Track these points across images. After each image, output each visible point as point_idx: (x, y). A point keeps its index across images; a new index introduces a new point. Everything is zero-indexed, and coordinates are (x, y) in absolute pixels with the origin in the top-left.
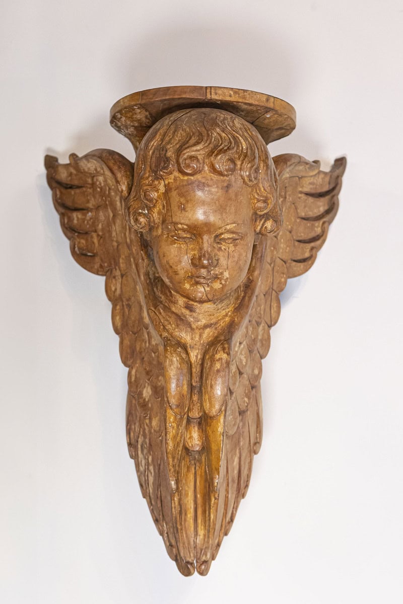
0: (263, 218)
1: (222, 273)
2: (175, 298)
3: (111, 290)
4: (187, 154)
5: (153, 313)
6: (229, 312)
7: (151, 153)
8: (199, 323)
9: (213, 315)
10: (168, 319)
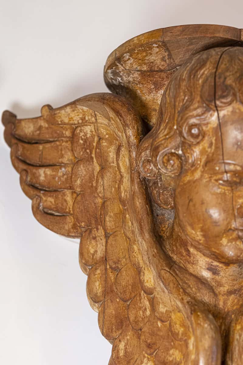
2: (194, 258)
3: (88, 252)
8: (221, 288)
10: (186, 281)
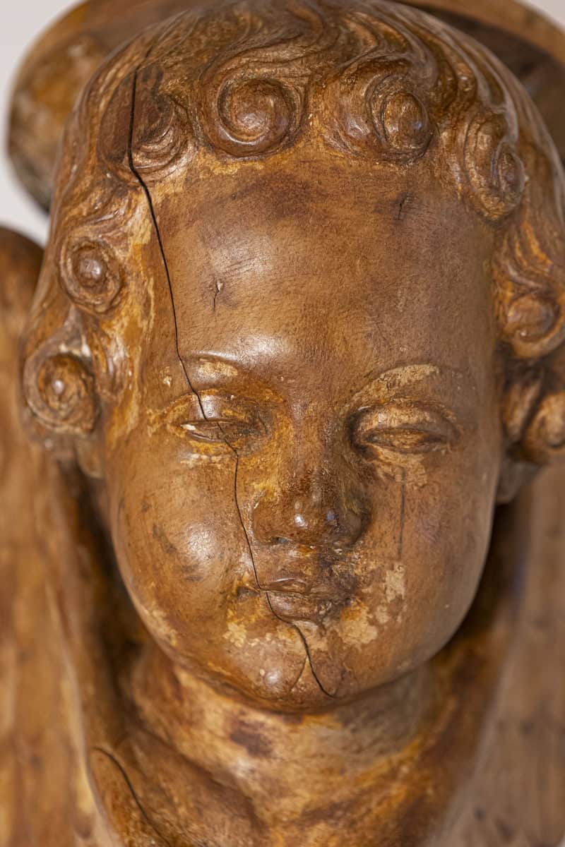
0: (535, 377)
1: (378, 576)
2: (191, 702)
4: (239, 74)
5: (107, 762)
6: (401, 763)
7: (102, 105)
9: (342, 771)
10: (164, 785)
